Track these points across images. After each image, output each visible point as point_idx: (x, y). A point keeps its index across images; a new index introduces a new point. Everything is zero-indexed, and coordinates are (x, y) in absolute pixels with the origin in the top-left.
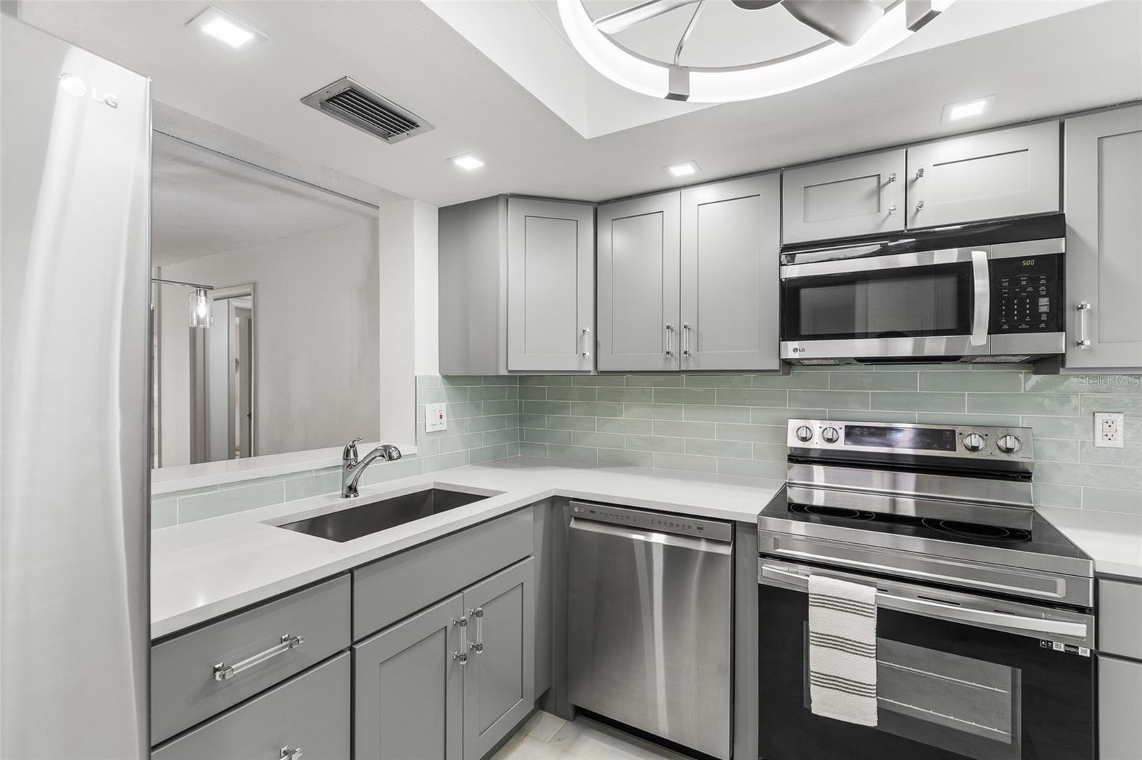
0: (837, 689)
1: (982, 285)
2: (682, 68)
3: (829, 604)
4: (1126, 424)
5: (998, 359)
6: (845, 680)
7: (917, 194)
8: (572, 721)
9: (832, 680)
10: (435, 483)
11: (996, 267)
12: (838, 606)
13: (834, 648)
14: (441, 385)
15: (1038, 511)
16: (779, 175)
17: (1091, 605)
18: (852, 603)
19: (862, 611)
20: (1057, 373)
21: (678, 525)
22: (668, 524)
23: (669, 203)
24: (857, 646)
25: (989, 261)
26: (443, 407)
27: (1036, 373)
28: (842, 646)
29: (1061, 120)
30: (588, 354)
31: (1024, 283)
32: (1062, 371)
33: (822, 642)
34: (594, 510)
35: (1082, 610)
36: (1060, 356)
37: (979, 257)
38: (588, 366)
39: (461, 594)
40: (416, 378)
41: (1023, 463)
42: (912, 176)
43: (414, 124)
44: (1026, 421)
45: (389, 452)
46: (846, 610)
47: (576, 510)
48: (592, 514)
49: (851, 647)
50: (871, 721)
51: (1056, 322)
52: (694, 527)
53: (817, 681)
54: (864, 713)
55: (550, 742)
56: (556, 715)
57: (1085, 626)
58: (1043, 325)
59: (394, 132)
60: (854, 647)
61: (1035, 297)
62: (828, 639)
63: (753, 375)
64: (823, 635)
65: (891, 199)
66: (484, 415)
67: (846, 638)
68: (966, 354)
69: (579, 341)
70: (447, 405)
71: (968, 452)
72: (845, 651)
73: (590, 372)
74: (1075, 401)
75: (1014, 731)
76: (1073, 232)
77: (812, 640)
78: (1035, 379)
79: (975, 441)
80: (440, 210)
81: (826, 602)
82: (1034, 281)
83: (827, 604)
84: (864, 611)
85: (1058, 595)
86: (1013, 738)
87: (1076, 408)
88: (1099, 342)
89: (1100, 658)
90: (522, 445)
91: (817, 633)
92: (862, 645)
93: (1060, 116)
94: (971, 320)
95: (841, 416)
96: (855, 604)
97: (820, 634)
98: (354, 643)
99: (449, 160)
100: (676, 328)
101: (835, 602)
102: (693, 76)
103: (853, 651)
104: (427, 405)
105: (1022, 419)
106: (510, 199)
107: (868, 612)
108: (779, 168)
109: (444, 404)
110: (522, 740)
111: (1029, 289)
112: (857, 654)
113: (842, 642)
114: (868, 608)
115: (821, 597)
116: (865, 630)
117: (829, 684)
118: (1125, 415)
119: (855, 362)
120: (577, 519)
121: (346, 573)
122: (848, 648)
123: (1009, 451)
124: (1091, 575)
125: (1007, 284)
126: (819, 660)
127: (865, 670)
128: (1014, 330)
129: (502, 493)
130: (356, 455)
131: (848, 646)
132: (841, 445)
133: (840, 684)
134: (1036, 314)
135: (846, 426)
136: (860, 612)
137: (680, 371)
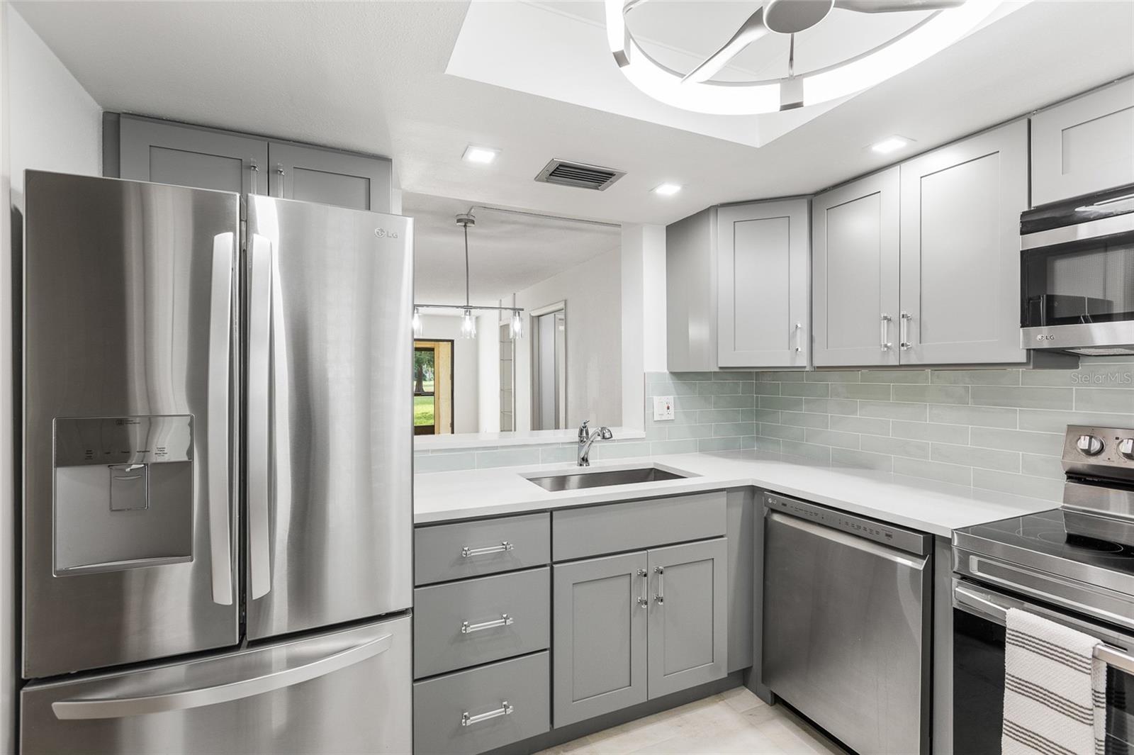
0: (1036, 749)
2: (796, 77)
3: (1030, 646)
6: (1048, 741)
9: (1029, 736)
10: (655, 464)
12: (1041, 650)
13: (1034, 699)
14: (669, 381)
16: (1026, 122)
18: (1060, 650)
19: (1072, 662)
21: (865, 529)
22: (856, 527)
23: (888, 183)
24: (1064, 704)
26: (670, 399)
28: (1045, 699)
30: (802, 349)
33: (1019, 688)
34: (785, 503)
38: (802, 361)
39: (645, 552)
40: (645, 374)
43: (610, 174)
45: (603, 433)
46: (1051, 656)
47: (770, 501)
48: (785, 507)
49: (1057, 703)
52: (883, 534)
53: (1010, 732)
60: (1060, 705)
62: (1026, 687)
64: (1020, 680)
66: (714, 408)
67: (1051, 691)
69: (791, 337)
70: (674, 398)
72: (1048, 706)
73: (805, 367)
77: (1008, 683)
80: (668, 227)
81: (1026, 642)
83: (1027, 644)
84: (1075, 663)
90: (758, 439)
91: (1013, 677)
92: (1072, 705)
96: (1065, 652)
97: (1017, 678)
98: (552, 564)
99: (651, 191)
100: (895, 317)
101: (1037, 644)
103: (1059, 709)
104: (655, 397)
106: (719, 209)
107: (1080, 666)
109: (671, 398)
110: (717, 702)
112: (1064, 713)
113: (1045, 695)
114: (1081, 661)
115: (1020, 635)
117: (1025, 739)
120: (773, 510)
121: (546, 512)
122: (1052, 703)
129: (700, 476)
130: (587, 433)
131: (1052, 701)
133: (1039, 744)
136: (1070, 664)
137: (901, 366)
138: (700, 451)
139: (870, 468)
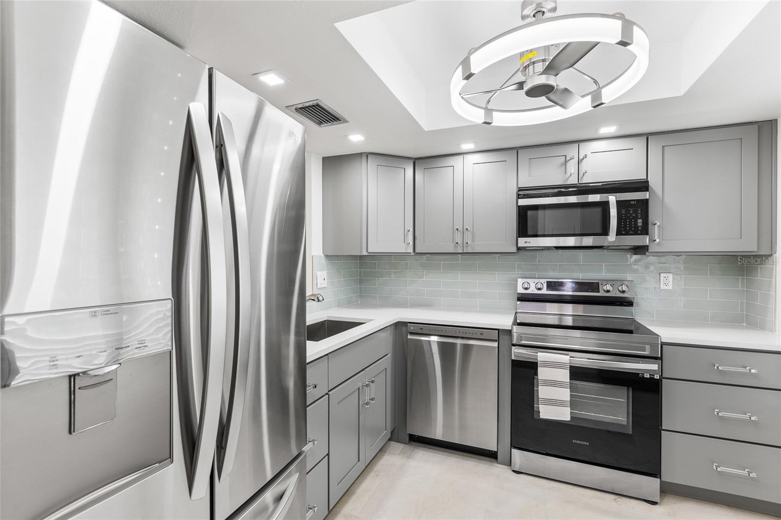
0: (552, 405)
1: (613, 212)
2: (490, 109)
3: (548, 365)
4: (673, 278)
5: (619, 248)
6: (556, 400)
7: (584, 166)
8: (407, 444)
9: (549, 401)
10: (328, 317)
11: (619, 203)
12: (552, 366)
13: (550, 386)
14: (323, 260)
15: (637, 320)
16: (516, 151)
17: (660, 356)
20: (645, 254)
21: (469, 333)
22: (464, 333)
23: (457, 162)
24: (561, 384)
25: (617, 201)
27: (635, 254)
28: (554, 384)
29: (647, 136)
30: (411, 243)
31: (631, 212)
32: (647, 253)
33: (545, 384)
34: (422, 328)
35: (656, 358)
36: (646, 247)
37: (612, 199)
38: (410, 250)
39: (364, 371)
40: (313, 256)
41: (629, 298)
42: (581, 157)
43: (338, 119)
44: (630, 277)
45: (317, 297)
46: (556, 367)
47: (412, 328)
48: (422, 330)
49: (558, 384)
50: (567, 418)
51: (645, 231)
52: (478, 334)
53: (542, 402)
54: (564, 414)
55: (399, 454)
56: (398, 442)
57: (657, 365)
58: (639, 232)
59: (325, 122)
61: (636, 219)
62: (547, 382)
63: (498, 255)
64: (545, 380)
65: (572, 167)
67: (556, 380)
68: (606, 245)
69: (405, 236)
70: (327, 272)
71: (605, 293)
72: (556, 387)
73: (411, 253)
74: (652, 268)
75: (628, 418)
76: (652, 189)
77: (540, 383)
78: (635, 257)
79: (609, 287)
80: (323, 158)
81: (546, 364)
82: (636, 212)
84: (564, 367)
85: (646, 353)
86: (628, 422)
87: (652, 272)
88: (663, 240)
89: (663, 380)
90: (361, 296)
91: (542, 380)
92: (563, 383)
93: (647, 134)
94: (608, 229)
95: (545, 277)
96: (560, 364)
98: (329, 392)
99: (346, 136)
100: (460, 229)
101: (550, 364)
102: (495, 114)
103: (559, 386)
104: (318, 272)
105: (629, 277)
107: (566, 367)
108: (516, 148)
109: (325, 272)
111: (634, 215)
112: (561, 387)
114: (566, 365)
115: (544, 362)
116: (564, 375)
117: (548, 403)
118: (673, 274)
119: (554, 249)
120: (411, 333)
121: (326, 356)
123: (623, 292)
124: (660, 343)
125: (624, 212)
126: (543, 392)
127: (565, 394)
128: (627, 234)
129: (372, 320)
131: (556, 384)
132: (545, 291)
133: (553, 403)
134: (636, 227)
135: (547, 282)
136: (562, 368)
137: (463, 253)
138: (338, 306)
139: (431, 306)
